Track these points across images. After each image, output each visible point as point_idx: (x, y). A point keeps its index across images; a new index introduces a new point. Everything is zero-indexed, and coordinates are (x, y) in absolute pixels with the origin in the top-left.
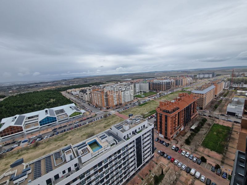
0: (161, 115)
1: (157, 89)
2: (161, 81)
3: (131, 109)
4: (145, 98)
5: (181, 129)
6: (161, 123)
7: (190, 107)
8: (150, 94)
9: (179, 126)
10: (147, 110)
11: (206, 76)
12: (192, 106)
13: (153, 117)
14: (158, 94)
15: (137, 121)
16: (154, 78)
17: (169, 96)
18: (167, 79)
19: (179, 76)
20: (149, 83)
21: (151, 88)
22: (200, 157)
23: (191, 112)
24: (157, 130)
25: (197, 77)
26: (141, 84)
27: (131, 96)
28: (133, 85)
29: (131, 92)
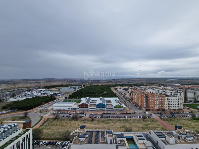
3: (179, 120)
15: (188, 139)
26: (197, 91)
27: (179, 103)
28: (183, 91)
29: (179, 99)
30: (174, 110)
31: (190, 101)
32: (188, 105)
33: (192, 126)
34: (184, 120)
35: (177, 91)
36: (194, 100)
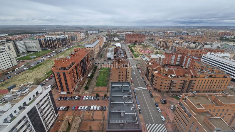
0: (58, 74)
1: (52, 46)
2: (55, 37)
3: (16, 77)
4: (38, 58)
5: (80, 80)
6: (60, 81)
7: (84, 60)
8: (43, 53)
9: (79, 78)
10: (42, 72)
11: (94, 32)
12: (86, 58)
13: (51, 78)
14: (54, 51)
15: (24, 92)
16: (45, 33)
17: (66, 52)
18: (61, 34)
19: (73, 32)
20: (40, 40)
21: (44, 46)
22: (96, 94)
23: (86, 63)
24: (58, 89)
25: (88, 33)
26: (26, 41)
27: (10, 59)
28: (11, 43)
29: (9, 54)
30: (7, 69)
31: (23, 53)
32: (22, 57)
33: (30, 77)
34: (22, 74)
35: (4, 45)
36: (27, 50)
